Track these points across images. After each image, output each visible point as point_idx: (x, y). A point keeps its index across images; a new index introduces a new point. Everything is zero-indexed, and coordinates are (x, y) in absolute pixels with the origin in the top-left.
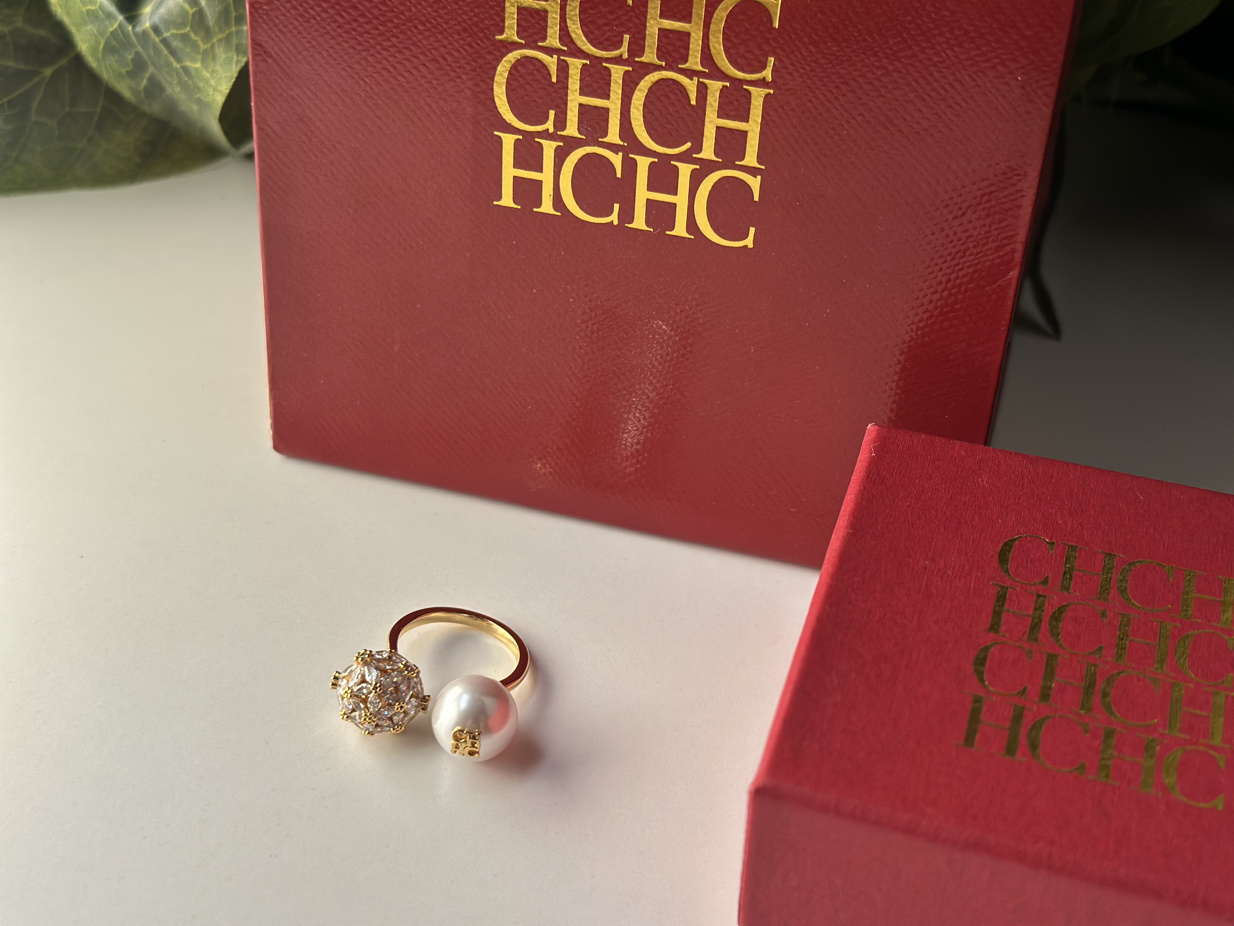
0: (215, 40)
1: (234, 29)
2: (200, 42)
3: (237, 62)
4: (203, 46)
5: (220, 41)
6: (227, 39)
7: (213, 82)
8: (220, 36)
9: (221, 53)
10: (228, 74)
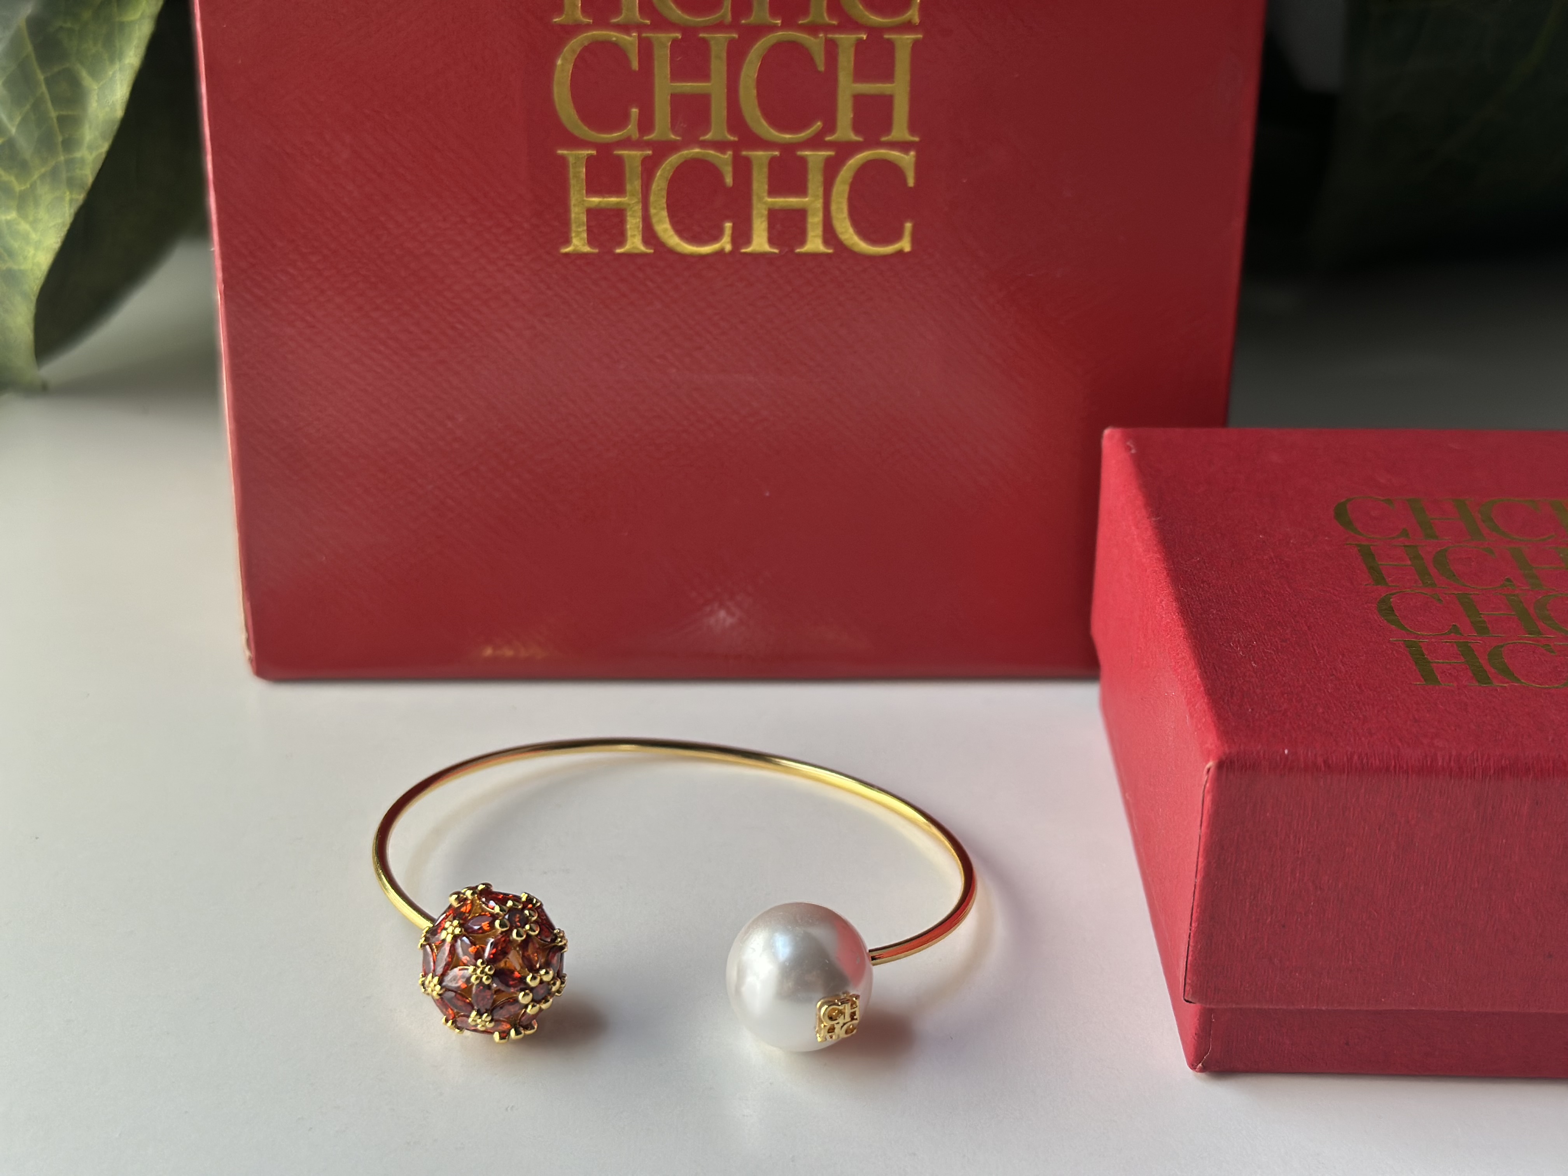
0: (36, 176)
1: (62, 158)
2: (15, 183)
4: (18, 188)
5: (43, 177)
6: (54, 175)
7: (34, 236)
8: (43, 170)
9: (45, 193)
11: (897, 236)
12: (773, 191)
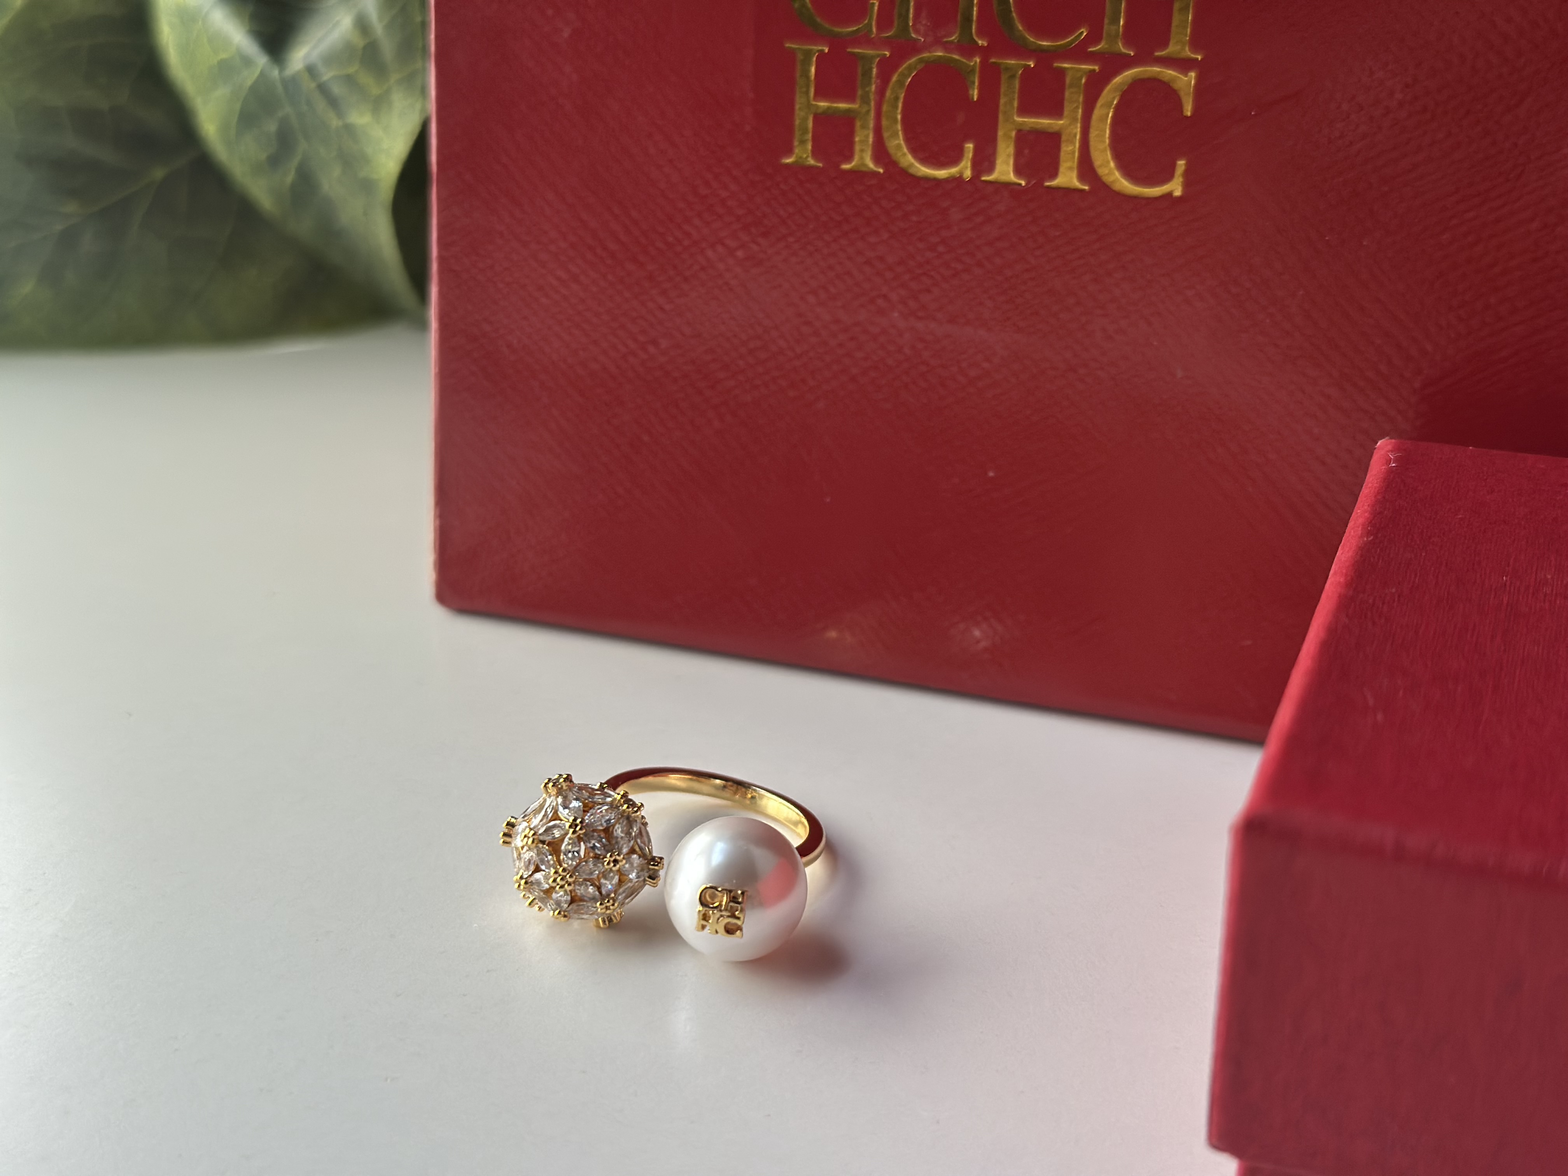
0: (393, 79)
1: (419, 65)
2: (373, 86)
4: (374, 91)
5: (398, 82)
6: (409, 80)
7: (384, 143)
8: (399, 75)
9: (399, 99)
10: (407, 130)
11: (1168, 176)
12: (1024, 110)
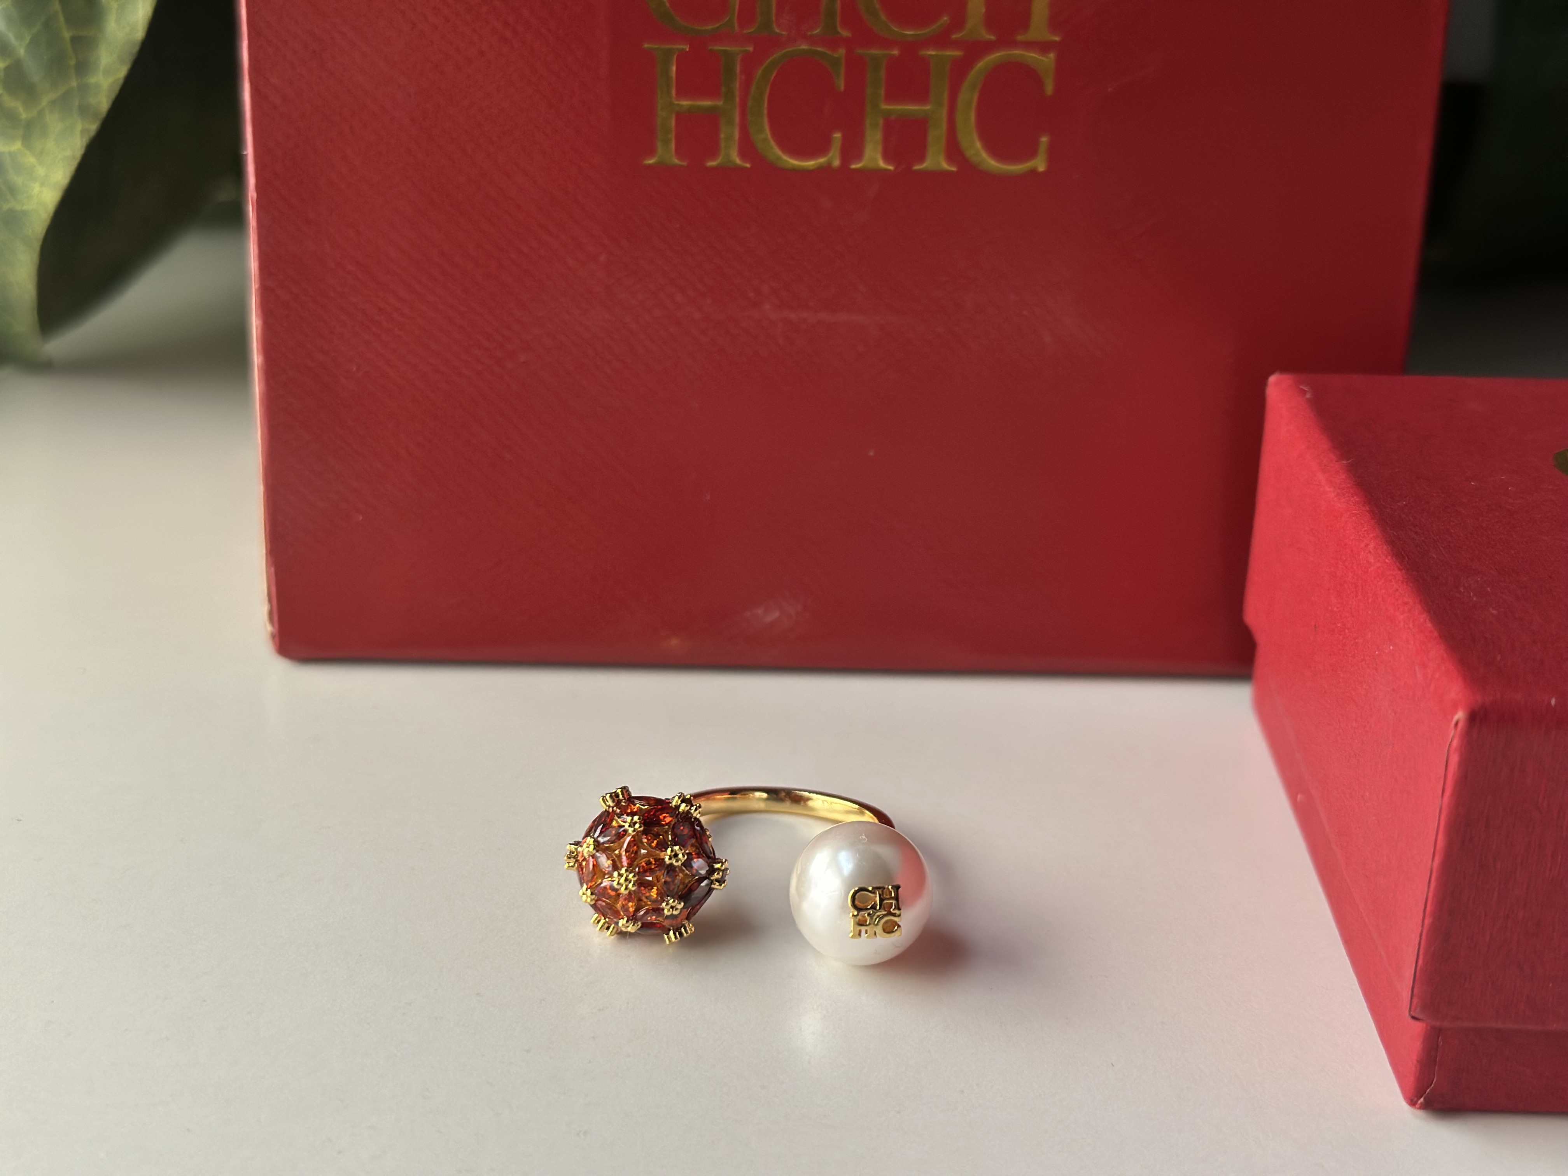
0: (45, 101)
1: (74, 84)
2: (21, 110)
3: (82, 132)
4: (24, 115)
5: (53, 102)
6: (63, 103)
7: (41, 171)
8: (52, 96)
9: (54, 122)
10: (69, 153)
11: (1032, 153)
12: (890, 97)
